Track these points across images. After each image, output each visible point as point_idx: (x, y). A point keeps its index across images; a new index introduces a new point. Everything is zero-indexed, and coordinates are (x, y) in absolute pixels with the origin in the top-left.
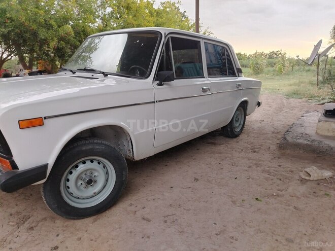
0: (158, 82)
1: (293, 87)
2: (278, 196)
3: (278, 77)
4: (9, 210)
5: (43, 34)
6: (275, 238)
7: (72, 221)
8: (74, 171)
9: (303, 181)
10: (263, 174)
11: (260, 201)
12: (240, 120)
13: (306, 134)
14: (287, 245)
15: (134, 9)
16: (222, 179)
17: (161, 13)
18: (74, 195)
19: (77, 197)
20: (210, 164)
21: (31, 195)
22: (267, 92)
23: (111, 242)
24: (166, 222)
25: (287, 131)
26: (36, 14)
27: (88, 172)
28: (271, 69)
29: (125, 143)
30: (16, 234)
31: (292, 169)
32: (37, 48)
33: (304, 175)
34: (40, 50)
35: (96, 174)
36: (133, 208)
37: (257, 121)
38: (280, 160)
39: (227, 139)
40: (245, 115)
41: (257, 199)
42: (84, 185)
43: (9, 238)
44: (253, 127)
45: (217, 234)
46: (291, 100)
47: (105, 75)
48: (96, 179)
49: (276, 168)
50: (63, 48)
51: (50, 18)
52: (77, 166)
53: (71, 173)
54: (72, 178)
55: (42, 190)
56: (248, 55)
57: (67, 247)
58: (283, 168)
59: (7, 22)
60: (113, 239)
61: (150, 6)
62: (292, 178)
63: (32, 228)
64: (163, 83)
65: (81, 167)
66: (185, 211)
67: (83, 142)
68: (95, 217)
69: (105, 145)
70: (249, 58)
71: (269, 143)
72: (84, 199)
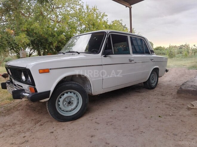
0: (104, 55)
1: (194, 63)
2: (172, 115)
3: (185, 59)
4: (32, 118)
5: (50, 39)
6: (166, 133)
7: (60, 123)
8: (62, 97)
9: (189, 109)
10: (166, 106)
11: (161, 117)
12: (154, 79)
13: (194, 86)
14: (173, 136)
15: (97, 25)
16: (141, 107)
17: (111, 27)
18: (62, 109)
19: (63, 111)
20: (135, 101)
21: (42, 112)
22: (176, 67)
23: (78, 131)
24: (107, 124)
25: (183, 84)
26: (47, 30)
27: (69, 98)
28: (181, 55)
29: (88, 86)
30: (34, 127)
31: (184, 103)
32: (47, 47)
33: (190, 106)
34: (49, 48)
35: (73, 99)
36: (91, 118)
37: (167, 81)
38: (177, 99)
39: (147, 90)
40: (158, 77)
41: (159, 116)
42: (67, 105)
43: (32, 128)
44: (164, 84)
45: (134, 130)
46: (191, 70)
47: (79, 53)
48: (72, 102)
49: (174, 103)
50: (60, 46)
51: (54, 32)
52: (64, 95)
53: (61, 98)
54: (61, 100)
55: (47, 104)
56: (166, 48)
57: (57, 132)
58: (178, 103)
59: (34, 35)
60: (79, 130)
61: (105, 23)
62: (183, 107)
63: (41, 125)
64: (107, 56)
65: (66, 95)
66: (118, 121)
67: (67, 83)
68: (72, 122)
69: (77, 84)
70: (167, 49)
71: (172, 91)
72: (67, 112)
